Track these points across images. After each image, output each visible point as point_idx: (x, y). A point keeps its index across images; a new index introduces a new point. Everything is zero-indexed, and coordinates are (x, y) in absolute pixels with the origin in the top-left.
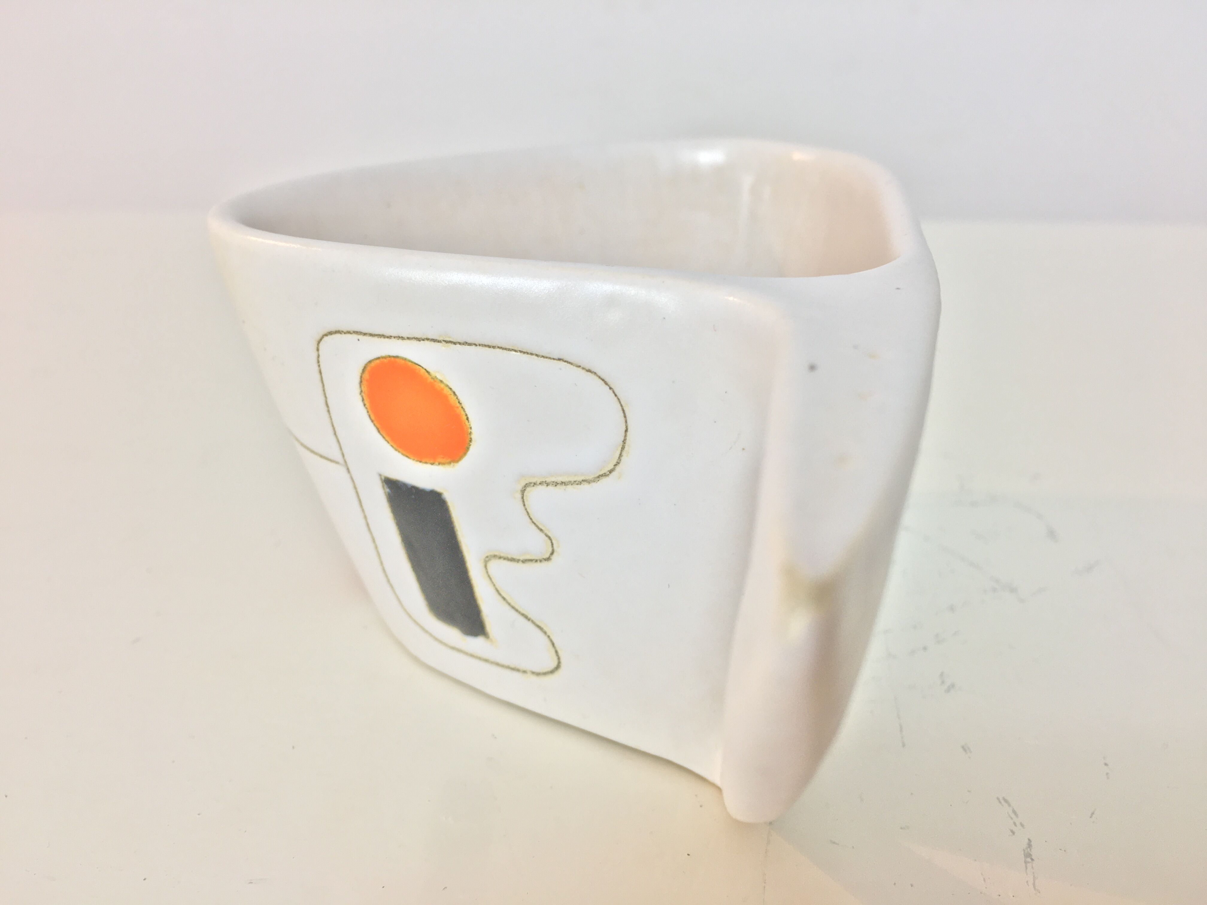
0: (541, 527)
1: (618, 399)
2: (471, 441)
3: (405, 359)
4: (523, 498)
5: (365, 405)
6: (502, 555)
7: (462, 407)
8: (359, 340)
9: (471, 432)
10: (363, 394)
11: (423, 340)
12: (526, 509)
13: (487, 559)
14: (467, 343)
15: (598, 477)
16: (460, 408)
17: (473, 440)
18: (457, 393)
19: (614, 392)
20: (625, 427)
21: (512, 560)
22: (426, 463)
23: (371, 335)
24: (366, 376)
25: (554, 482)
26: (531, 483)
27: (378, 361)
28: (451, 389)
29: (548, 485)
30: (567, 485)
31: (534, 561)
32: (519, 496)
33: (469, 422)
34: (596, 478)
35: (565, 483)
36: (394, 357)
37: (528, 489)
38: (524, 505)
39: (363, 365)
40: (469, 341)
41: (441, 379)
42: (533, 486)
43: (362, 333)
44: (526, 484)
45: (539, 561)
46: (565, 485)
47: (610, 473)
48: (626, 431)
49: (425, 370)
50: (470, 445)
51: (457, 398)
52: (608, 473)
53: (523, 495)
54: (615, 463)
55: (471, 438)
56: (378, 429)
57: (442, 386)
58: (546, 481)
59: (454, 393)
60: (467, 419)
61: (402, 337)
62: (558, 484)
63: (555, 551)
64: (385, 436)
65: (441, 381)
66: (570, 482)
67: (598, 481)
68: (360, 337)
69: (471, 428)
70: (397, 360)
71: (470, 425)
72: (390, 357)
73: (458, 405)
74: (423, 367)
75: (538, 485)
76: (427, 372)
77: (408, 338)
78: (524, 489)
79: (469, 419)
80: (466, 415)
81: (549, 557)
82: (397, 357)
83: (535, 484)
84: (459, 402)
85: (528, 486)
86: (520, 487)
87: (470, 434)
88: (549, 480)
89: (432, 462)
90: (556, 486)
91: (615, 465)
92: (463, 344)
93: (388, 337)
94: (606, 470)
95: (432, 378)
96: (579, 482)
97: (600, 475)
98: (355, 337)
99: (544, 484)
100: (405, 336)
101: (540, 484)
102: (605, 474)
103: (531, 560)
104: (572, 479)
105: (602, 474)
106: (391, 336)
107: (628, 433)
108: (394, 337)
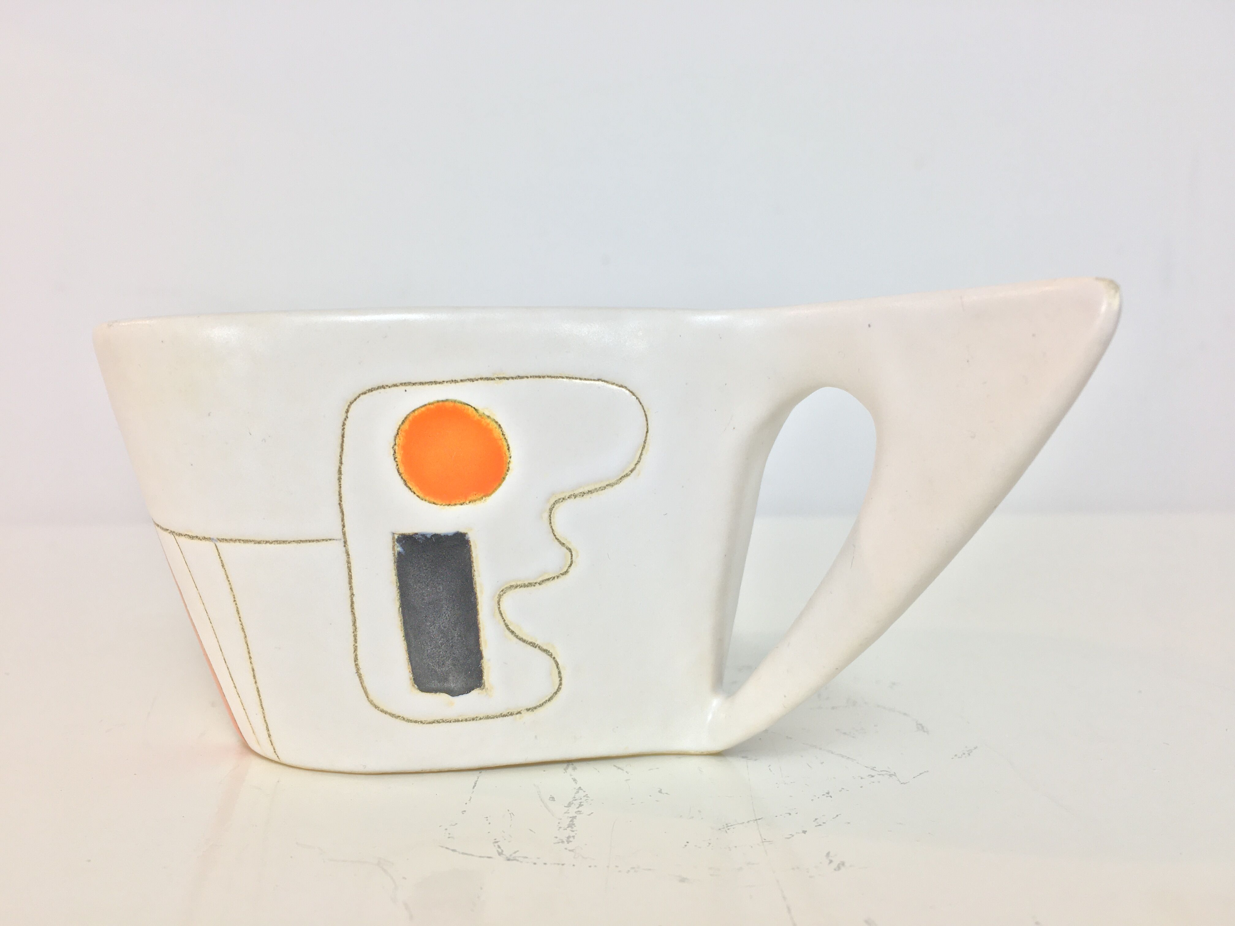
0: (563, 541)
1: (642, 406)
2: (508, 471)
3: (455, 401)
4: (550, 516)
5: (395, 458)
6: (519, 583)
7: (505, 438)
8: (406, 391)
9: (510, 461)
10: (396, 447)
11: (477, 380)
12: (552, 527)
13: (502, 593)
14: (519, 377)
15: (621, 479)
16: (503, 440)
17: (510, 468)
18: (502, 426)
19: (639, 401)
20: (646, 429)
21: (530, 585)
22: (455, 504)
23: (421, 383)
24: (406, 426)
25: (581, 493)
26: (560, 499)
27: (423, 409)
28: (497, 422)
29: (575, 497)
30: (593, 492)
31: (551, 579)
32: (546, 515)
33: (509, 452)
34: (619, 480)
35: (591, 491)
36: (443, 401)
37: (556, 506)
38: (551, 523)
39: (405, 416)
40: (521, 374)
41: (488, 415)
42: (562, 501)
43: (410, 383)
44: (556, 501)
45: (556, 578)
46: (591, 493)
47: (631, 472)
48: (647, 432)
49: (474, 408)
50: (506, 475)
51: (501, 431)
52: (630, 473)
53: (551, 513)
54: (635, 462)
55: (509, 468)
56: (405, 481)
57: (488, 421)
58: (574, 494)
59: (500, 425)
60: (508, 449)
61: (455, 381)
62: (585, 493)
63: (573, 562)
64: (411, 487)
65: (488, 417)
66: (596, 489)
67: (621, 482)
68: (407, 388)
69: (510, 457)
70: (446, 403)
71: (510, 454)
72: (438, 402)
73: (502, 436)
74: (471, 406)
75: (567, 499)
76: (476, 410)
77: (462, 381)
78: (553, 506)
79: (510, 449)
80: (508, 445)
81: (567, 569)
82: (447, 400)
83: (563, 499)
84: (503, 434)
85: (556, 503)
86: (549, 506)
87: (509, 463)
88: (576, 492)
89: (462, 502)
90: (583, 496)
91: (636, 464)
92: (516, 378)
93: (440, 383)
94: (627, 471)
95: (479, 415)
96: (603, 487)
97: (622, 477)
98: (403, 388)
99: (572, 496)
100: (458, 379)
101: (568, 498)
102: (626, 474)
103: (548, 579)
104: (597, 486)
105: (624, 475)
106: (444, 382)
107: (648, 434)
108: (447, 382)
